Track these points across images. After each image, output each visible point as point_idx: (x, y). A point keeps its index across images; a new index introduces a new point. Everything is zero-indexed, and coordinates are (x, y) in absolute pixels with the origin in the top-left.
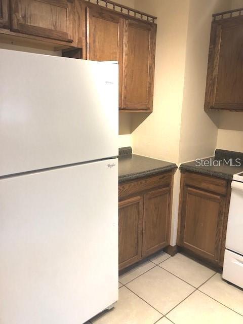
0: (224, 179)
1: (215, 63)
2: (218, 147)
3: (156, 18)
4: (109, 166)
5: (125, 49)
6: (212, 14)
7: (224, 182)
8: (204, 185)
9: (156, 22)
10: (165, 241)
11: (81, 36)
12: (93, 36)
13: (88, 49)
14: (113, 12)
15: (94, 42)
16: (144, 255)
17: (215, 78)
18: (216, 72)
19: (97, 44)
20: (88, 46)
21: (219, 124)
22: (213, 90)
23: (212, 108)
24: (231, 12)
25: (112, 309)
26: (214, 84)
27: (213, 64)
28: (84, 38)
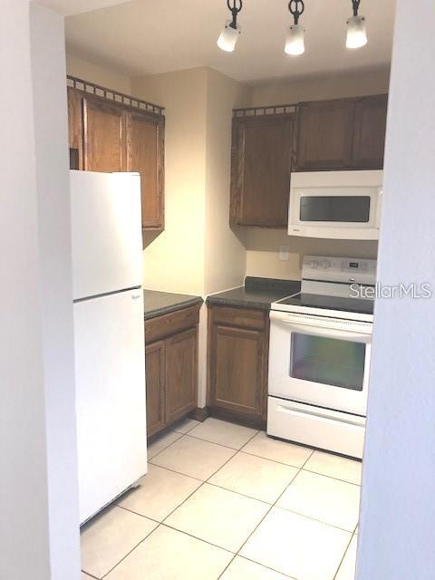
0: (261, 310)
1: (239, 169)
2: (249, 274)
3: (163, 109)
4: (133, 298)
5: (129, 148)
6: (232, 108)
7: (261, 314)
8: (238, 321)
9: (163, 113)
10: (191, 401)
11: (77, 134)
12: (92, 133)
13: (86, 150)
14: (114, 103)
15: (93, 141)
16: (167, 420)
17: (241, 187)
18: (241, 180)
19: (96, 144)
20: (86, 147)
21: (248, 245)
22: (239, 202)
23: (239, 224)
24: (255, 109)
25: (138, 487)
26: (240, 195)
27: (237, 170)
28: (80, 137)
